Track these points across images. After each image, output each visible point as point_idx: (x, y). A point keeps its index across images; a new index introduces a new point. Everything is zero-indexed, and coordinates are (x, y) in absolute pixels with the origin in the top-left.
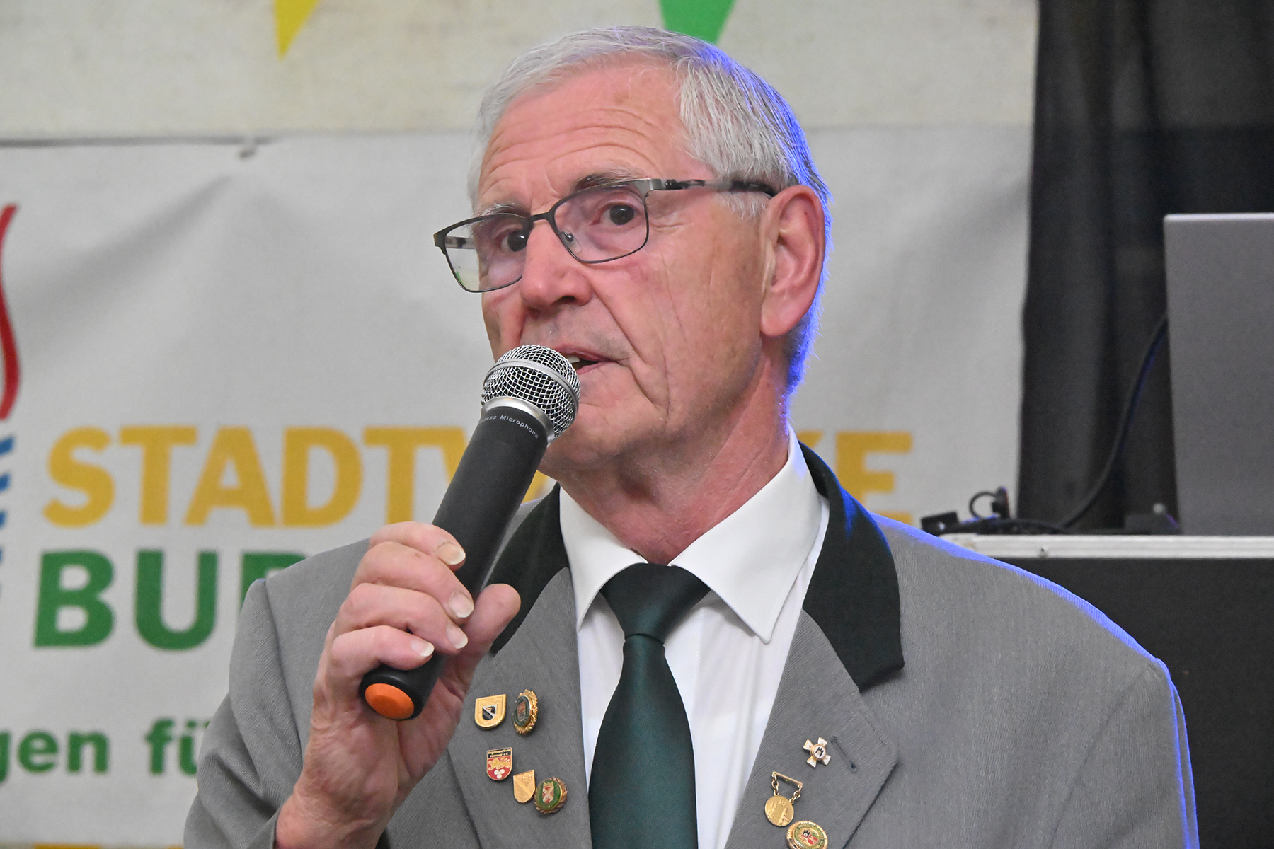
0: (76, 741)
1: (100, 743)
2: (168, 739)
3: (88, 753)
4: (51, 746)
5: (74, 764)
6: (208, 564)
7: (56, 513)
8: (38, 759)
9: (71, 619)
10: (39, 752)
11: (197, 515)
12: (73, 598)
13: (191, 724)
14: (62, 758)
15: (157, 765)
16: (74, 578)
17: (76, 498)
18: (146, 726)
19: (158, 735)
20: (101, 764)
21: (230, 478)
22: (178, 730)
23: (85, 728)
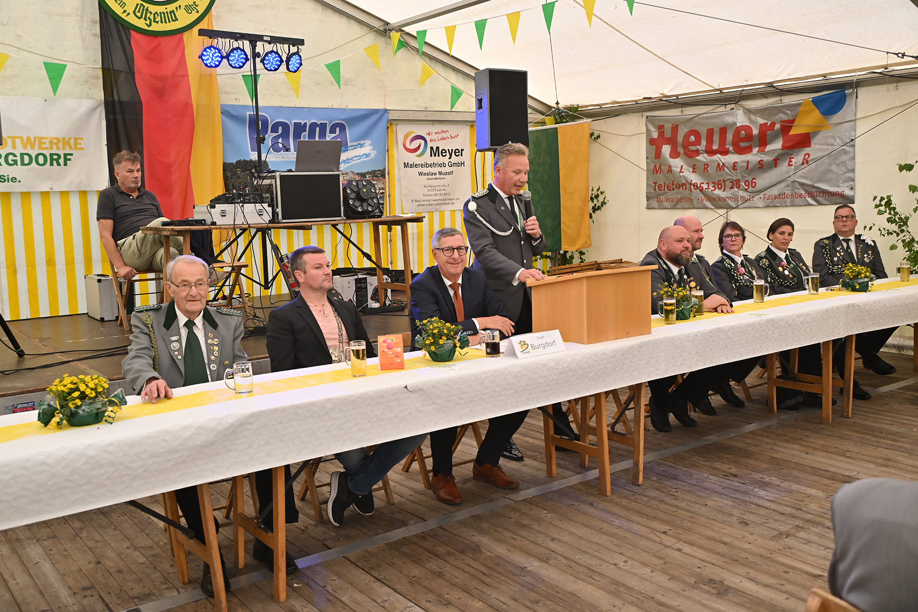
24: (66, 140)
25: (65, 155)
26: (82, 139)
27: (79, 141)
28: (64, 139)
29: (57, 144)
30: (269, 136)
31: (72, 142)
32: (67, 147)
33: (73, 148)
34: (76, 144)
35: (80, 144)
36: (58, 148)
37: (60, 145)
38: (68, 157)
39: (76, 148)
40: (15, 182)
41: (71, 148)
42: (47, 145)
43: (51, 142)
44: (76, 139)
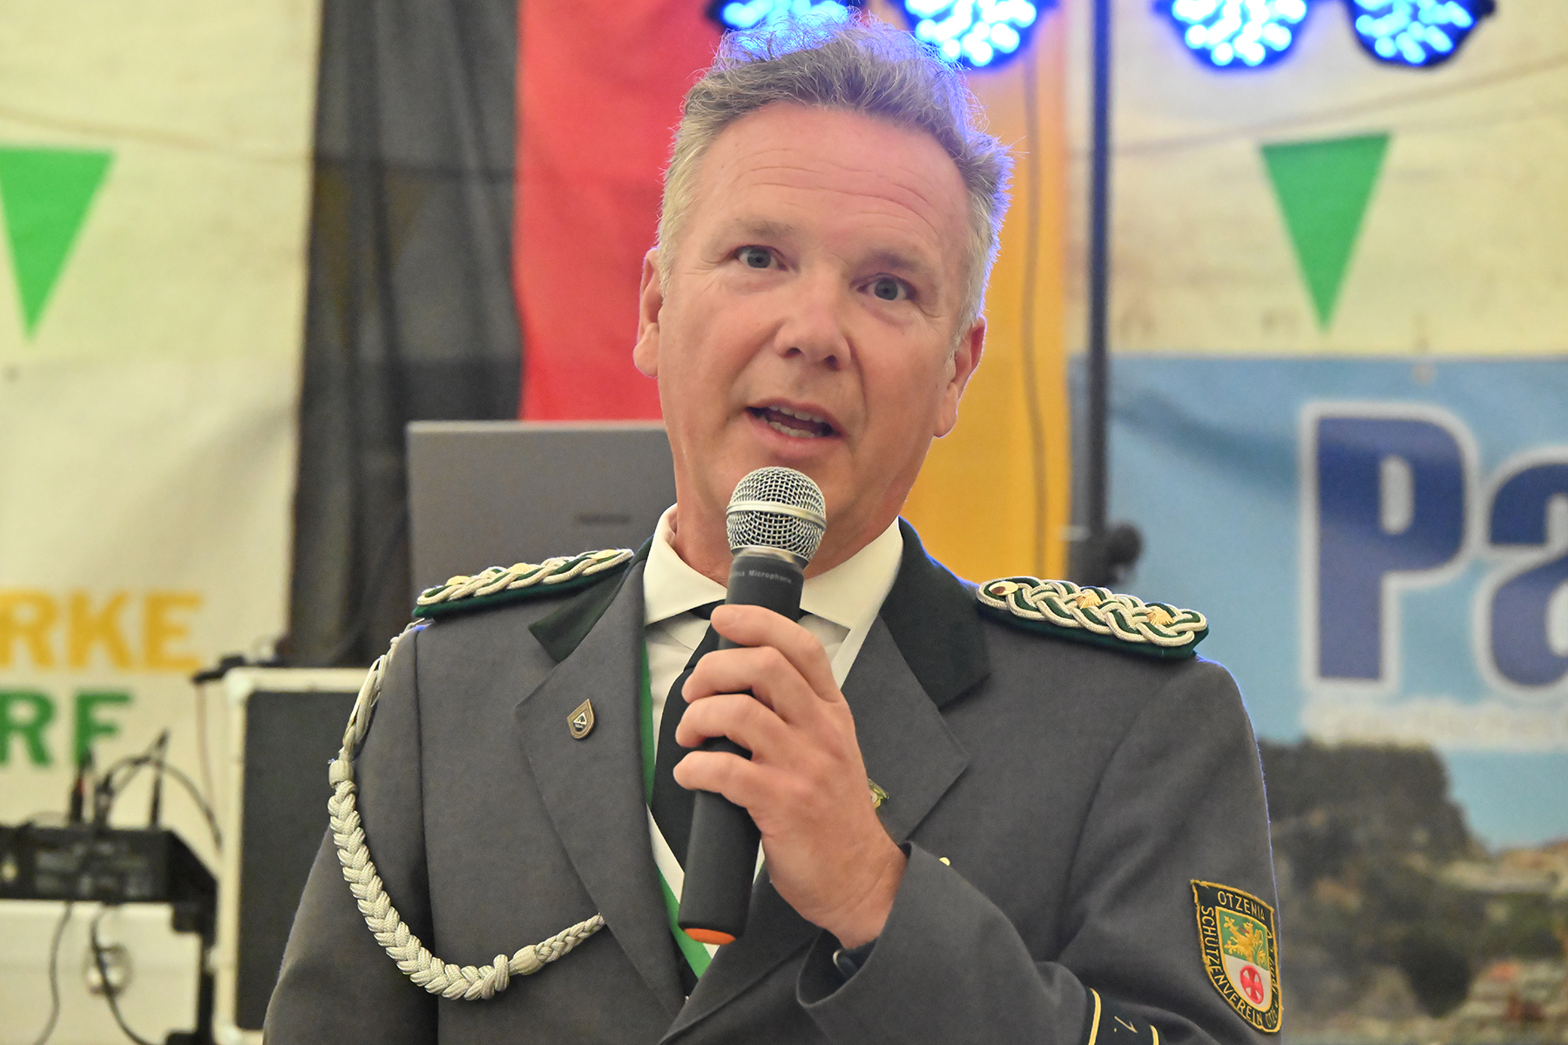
24: (96, 608)
25: (85, 702)
26: (192, 601)
27: (176, 616)
28: (79, 603)
29: (36, 635)
30: (1478, 569)
31: (131, 623)
32: (99, 654)
33: (138, 657)
34: (155, 631)
35: (179, 631)
36: (42, 657)
37: (58, 638)
38: (104, 714)
39: (152, 659)
41: (121, 657)
43: (5, 622)
44: (157, 605)
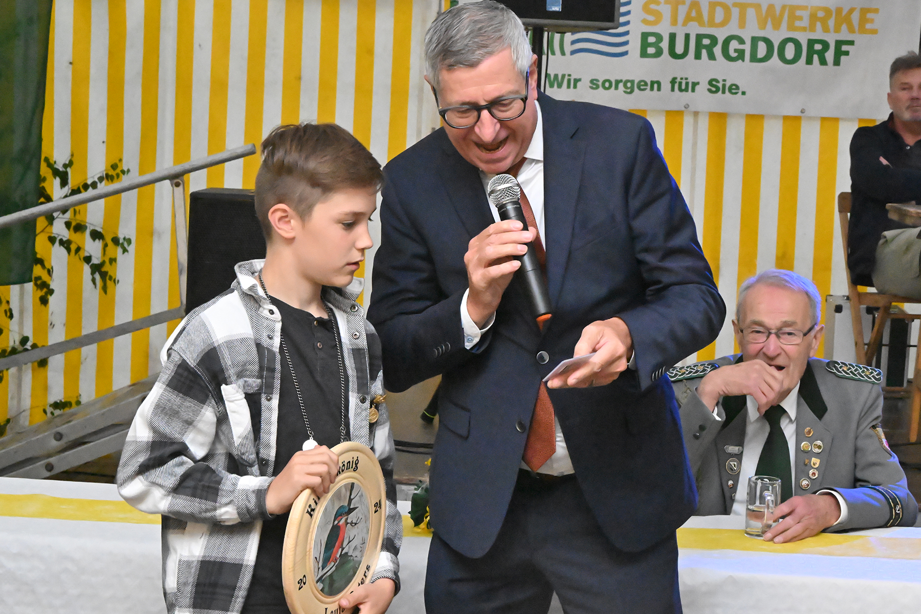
0: (652, 83)
1: (659, 83)
2: (676, 82)
3: (656, 86)
4: (646, 84)
5: (652, 89)
6: (687, 36)
7: (645, 22)
8: (642, 87)
9: (651, 50)
10: (643, 85)
11: (685, 24)
12: (651, 45)
13: (682, 79)
14: (649, 87)
15: (673, 90)
16: (651, 40)
17: (651, 18)
18: (670, 79)
19: (673, 82)
20: (659, 89)
21: (694, 14)
22: (678, 80)
23: (655, 79)
24: (844, 13)
25: (839, 43)
26: (876, 11)
27: (869, 15)
28: (839, 10)
29: (824, 22)
31: (855, 17)
32: (844, 27)
33: (857, 28)
34: (863, 20)
36: (826, 30)
37: (831, 23)
38: (845, 48)
39: (862, 30)
40: (736, 93)
41: (851, 30)
42: (805, 23)
43: (813, 18)
44: (863, 11)
